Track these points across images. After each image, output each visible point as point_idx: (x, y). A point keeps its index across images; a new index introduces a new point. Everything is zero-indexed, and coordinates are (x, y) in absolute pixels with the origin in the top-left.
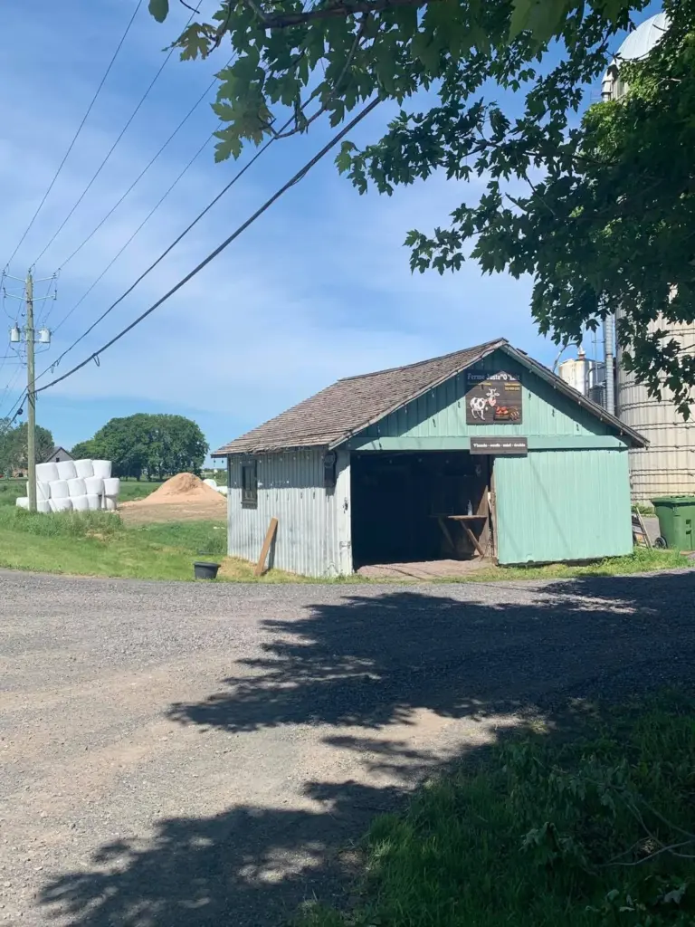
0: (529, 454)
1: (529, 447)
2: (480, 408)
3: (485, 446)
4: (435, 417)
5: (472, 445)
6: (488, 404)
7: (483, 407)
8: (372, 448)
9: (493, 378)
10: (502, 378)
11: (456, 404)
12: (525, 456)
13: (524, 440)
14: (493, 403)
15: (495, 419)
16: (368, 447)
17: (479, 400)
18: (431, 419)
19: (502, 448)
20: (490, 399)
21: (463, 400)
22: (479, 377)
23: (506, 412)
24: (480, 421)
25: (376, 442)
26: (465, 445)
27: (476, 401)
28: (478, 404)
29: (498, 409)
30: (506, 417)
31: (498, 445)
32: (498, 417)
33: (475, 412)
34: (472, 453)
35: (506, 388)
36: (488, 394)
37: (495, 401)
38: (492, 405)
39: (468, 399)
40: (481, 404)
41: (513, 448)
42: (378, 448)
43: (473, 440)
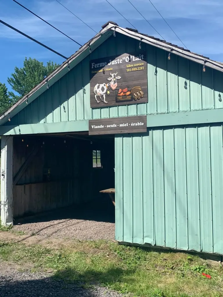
0: (150, 132)
1: (148, 125)
2: (102, 93)
3: (102, 127)
4: (65, 104)
5: (90, 127)
6: (109, 88)
7: (105, 91)
8: (14, 134)
9: (113, 62)
10: (124, 61)
11: (81, 91)
12: (147, 134)
13: (142, 118)
14: (114, 86)
15: (117, 102)
16: (11, 132)
17: (102, 85)
18: (62, 106)
19: (118, 128)
20: (112, 83)
21: (88, 87)
22: (101, 64)
23: (128, 93)
24: (102, 105)
25: (17, 128)
26: (84, 128)
27: (98, 87)
28: (100, 90)
29: (120, 90)
30: (129, 98)
31: (114, 126)
32: (120, 98)
33: (98, 97)
34: (90, 134)
35: (128, 70)
36: (109, 79)
37: (116, 84)
38: (114, 88)
39: (92, 86)
40: (103, 89)
41: (130, 127)
42: (18, 133)
43: (92, 122)
